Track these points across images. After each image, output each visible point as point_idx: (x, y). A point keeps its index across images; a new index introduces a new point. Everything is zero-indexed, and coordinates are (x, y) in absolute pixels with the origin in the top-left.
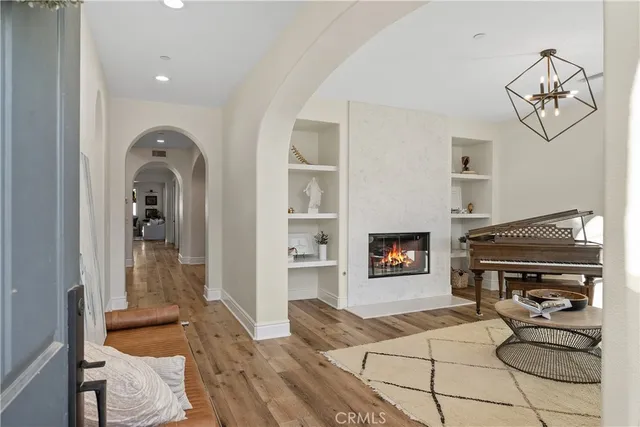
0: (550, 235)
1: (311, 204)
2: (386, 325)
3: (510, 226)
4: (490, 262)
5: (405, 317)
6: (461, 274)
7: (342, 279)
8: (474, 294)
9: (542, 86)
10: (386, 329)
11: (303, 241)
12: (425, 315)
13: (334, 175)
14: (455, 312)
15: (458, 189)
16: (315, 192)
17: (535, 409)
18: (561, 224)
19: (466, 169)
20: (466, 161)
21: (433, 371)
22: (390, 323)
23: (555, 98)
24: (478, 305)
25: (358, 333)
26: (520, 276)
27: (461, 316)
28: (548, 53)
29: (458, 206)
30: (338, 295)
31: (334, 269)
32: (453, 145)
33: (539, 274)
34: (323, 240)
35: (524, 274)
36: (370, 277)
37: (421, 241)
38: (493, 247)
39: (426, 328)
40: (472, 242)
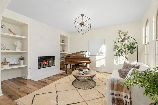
0: (80, 55)
1: (17, 48)
2: (43, 82)
3: (73, 54)
4: (69, 62)
5: (49, 78)
6: (62, 65)
7: (29, 71)
8: (65, 69)
9: (81, 22)
10: (43, 83)
11: (14, 60)
12: (54, 76)
13: (26, 39)
14: (61, 74)
15: (61, 47)
16: (19, 44)
17: (85, 101)
18: (82, 53)
19: (63, 42)
20: (63, 41)
21: (57, 96)
22: (44, 81)
23: (84, 25)
24: (66, 72)
25: (33, 87)
26: (75, 65)
27: (63, 75)
28: (82, 15)
29: (61, 50)
30: (27, 75)
31: (26, 68)
32: (60, 37)
33: (78, 64)
34: (22, 59)
35: (76, 64)
36: (38, 69)
37: (53, 58)
38: (70, 59)
39: (54, 80)
40: (65, 58)
